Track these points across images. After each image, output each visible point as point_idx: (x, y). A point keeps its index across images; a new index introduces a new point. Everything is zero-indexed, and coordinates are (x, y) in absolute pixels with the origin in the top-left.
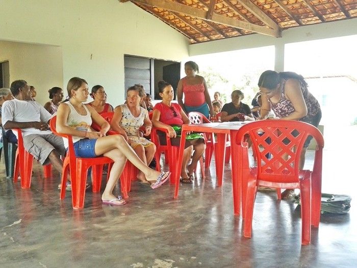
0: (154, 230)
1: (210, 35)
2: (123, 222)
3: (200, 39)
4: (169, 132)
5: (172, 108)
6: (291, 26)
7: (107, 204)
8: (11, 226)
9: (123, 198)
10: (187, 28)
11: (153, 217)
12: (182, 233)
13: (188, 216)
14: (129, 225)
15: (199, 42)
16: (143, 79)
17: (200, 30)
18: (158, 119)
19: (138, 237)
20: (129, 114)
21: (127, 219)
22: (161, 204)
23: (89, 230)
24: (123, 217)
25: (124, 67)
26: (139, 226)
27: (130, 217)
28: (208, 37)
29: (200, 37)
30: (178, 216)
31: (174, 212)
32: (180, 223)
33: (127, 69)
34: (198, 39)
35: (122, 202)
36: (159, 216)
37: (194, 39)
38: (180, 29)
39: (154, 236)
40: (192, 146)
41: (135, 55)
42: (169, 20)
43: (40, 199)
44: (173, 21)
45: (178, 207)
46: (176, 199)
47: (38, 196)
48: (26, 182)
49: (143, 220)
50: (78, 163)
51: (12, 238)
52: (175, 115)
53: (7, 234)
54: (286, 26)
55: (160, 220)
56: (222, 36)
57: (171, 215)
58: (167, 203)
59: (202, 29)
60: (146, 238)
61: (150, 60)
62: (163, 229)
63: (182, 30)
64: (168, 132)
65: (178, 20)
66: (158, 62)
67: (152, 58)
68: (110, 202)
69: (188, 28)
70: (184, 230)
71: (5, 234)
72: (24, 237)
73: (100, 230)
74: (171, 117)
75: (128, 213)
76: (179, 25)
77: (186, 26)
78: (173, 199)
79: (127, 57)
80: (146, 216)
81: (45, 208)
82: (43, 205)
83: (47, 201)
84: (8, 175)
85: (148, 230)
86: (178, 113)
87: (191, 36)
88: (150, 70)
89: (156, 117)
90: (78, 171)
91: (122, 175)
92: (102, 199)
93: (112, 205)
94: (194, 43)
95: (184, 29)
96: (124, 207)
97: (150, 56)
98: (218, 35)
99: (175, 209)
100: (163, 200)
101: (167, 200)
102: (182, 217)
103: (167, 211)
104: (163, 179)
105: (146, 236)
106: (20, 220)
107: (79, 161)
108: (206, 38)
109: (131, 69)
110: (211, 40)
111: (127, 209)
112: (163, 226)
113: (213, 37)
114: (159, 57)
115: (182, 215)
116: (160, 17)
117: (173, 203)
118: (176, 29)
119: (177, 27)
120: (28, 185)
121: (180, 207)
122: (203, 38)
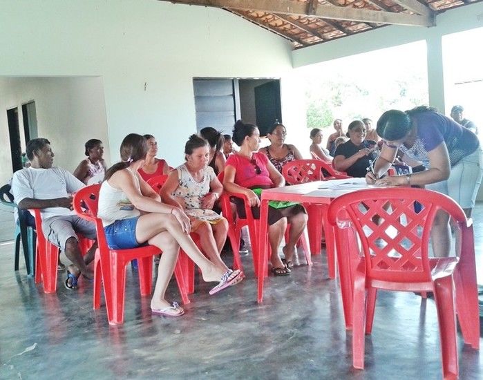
0: (217, 358)
1: (323, 33)
2: (176, 345)
3: (309, 41)
4: (250, 199)
5: (253, 162)
6: (452, 6)
7: (159, 315)
8: (21, 354)
9: (181, 304)
10: (286, 26)
11: (220, 336)
12: (259, 363)
13: (272, 333)
14: (184, 349)
15: (306, 45)
16: (224, 110)
17: (305, 26)
18: (232, 180)
19: (192, 370)
21: (181, 340)
22: (235, 314)
23: (126, 359)
24: (177, 336)
25: (193, 96)
26: (197, 350)
27: (188, 336)
28: (319, 36)
29: (307, 37)
30: (257, 333)
31: (253, 326)
32: (259, 345)
33: (198, 98)
34: (304, 40)
35: (179, 311)
36: (229, 334)
37: (299, 41)
38: (275, 29)
39: (216, 368)
40: (285, 219)
41: (210, 76)
42: (258, 17)
43: (66, 309)
44: (264, 19)
45: (260, 318)
46: (260, 304)
47: (65, 305)
48: (50, 284)
49: (205, 341)
50: (113, 258)
51: (19, 374)
52: (259, 172)
53: (15, 367)
54: (442, 8)
55: (229, 341)
56: (341, 32)
57: (248, 331)
58: (245, 311)
59: (309, 26)
60: (203, 372)
61: (233, 80)
62: (231, 356)
63: (278, 31)
64: (247, 199)
65: (270, 16)
66: (244, 83)
67: (235, 78)
68: (162, 311)
69: (288, 26)
70: (263, 357)
71: (12, 367)
72: (35, 372)
73: (141, 359)
74: (251, 175)
75: (184, 331)
76: (273, 24)
77: (284, 24)
78: (256, 303)
79: (197, 81)
80: (210, 335)
81: (72, 323)
82: (69, 320)
83: (76, 312)
84: (29, 273)
85: (209, 358)
86: (263, 168)
87: (293, 37)
88: (233, 95)
89: (229, 176)
90: (113, 269)
91: (174, 274)
92: (152, 307)
93: (165, 316)
94: (301, 47)
95: (282, 28)
96: (181, 320)
97: (232, 76)
99: (255, 321)
100: (240, 305)
101: (247, 306)
102: (263, 336)
103: (243, 325)
104: (229, 278)
105: (203, 368)
106: (36, 344)
107: (114, 255)
108: (317, 39)
109: (205, 97)
110: (325, 40)
111: (184, 324)
112: (232, 351)
113: (329, 36)
114: (245, 76)
115: (263, 332)
116: (243, 15)
117: (255, 311)
118: (270, 29)
119: (271, 26)
120: (53, 288)
121: (264, 317)
122: (312, 38)
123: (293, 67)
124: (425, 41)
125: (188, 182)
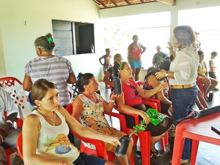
3: (107, 5)
15: (106, 8)
18: (124, 102)
20: (90, 102)
25: (52, 29)
28: (114, 4)
29: (108, 4)
33: (54, 31)
34: (106, 5)
37: (103, 5)
56: (125, 3)
61: (72, 23)
66: (76, 24)
67: (73, 22)
79: (54, 21)
87: (101, 3)
88: (72, 30)
97: (71, 20)
98: (122, 3)
108: (112, 5)
109: (57, 30)
110: (117, 6)
113: (118, 4)
114: (78, 21)
122: (110, 4)
123: (100, 18)
124: (170, 12)
125: (89, 104)
